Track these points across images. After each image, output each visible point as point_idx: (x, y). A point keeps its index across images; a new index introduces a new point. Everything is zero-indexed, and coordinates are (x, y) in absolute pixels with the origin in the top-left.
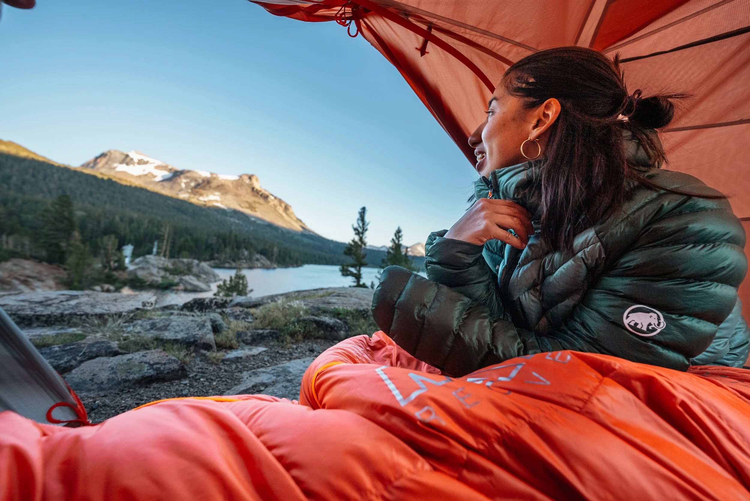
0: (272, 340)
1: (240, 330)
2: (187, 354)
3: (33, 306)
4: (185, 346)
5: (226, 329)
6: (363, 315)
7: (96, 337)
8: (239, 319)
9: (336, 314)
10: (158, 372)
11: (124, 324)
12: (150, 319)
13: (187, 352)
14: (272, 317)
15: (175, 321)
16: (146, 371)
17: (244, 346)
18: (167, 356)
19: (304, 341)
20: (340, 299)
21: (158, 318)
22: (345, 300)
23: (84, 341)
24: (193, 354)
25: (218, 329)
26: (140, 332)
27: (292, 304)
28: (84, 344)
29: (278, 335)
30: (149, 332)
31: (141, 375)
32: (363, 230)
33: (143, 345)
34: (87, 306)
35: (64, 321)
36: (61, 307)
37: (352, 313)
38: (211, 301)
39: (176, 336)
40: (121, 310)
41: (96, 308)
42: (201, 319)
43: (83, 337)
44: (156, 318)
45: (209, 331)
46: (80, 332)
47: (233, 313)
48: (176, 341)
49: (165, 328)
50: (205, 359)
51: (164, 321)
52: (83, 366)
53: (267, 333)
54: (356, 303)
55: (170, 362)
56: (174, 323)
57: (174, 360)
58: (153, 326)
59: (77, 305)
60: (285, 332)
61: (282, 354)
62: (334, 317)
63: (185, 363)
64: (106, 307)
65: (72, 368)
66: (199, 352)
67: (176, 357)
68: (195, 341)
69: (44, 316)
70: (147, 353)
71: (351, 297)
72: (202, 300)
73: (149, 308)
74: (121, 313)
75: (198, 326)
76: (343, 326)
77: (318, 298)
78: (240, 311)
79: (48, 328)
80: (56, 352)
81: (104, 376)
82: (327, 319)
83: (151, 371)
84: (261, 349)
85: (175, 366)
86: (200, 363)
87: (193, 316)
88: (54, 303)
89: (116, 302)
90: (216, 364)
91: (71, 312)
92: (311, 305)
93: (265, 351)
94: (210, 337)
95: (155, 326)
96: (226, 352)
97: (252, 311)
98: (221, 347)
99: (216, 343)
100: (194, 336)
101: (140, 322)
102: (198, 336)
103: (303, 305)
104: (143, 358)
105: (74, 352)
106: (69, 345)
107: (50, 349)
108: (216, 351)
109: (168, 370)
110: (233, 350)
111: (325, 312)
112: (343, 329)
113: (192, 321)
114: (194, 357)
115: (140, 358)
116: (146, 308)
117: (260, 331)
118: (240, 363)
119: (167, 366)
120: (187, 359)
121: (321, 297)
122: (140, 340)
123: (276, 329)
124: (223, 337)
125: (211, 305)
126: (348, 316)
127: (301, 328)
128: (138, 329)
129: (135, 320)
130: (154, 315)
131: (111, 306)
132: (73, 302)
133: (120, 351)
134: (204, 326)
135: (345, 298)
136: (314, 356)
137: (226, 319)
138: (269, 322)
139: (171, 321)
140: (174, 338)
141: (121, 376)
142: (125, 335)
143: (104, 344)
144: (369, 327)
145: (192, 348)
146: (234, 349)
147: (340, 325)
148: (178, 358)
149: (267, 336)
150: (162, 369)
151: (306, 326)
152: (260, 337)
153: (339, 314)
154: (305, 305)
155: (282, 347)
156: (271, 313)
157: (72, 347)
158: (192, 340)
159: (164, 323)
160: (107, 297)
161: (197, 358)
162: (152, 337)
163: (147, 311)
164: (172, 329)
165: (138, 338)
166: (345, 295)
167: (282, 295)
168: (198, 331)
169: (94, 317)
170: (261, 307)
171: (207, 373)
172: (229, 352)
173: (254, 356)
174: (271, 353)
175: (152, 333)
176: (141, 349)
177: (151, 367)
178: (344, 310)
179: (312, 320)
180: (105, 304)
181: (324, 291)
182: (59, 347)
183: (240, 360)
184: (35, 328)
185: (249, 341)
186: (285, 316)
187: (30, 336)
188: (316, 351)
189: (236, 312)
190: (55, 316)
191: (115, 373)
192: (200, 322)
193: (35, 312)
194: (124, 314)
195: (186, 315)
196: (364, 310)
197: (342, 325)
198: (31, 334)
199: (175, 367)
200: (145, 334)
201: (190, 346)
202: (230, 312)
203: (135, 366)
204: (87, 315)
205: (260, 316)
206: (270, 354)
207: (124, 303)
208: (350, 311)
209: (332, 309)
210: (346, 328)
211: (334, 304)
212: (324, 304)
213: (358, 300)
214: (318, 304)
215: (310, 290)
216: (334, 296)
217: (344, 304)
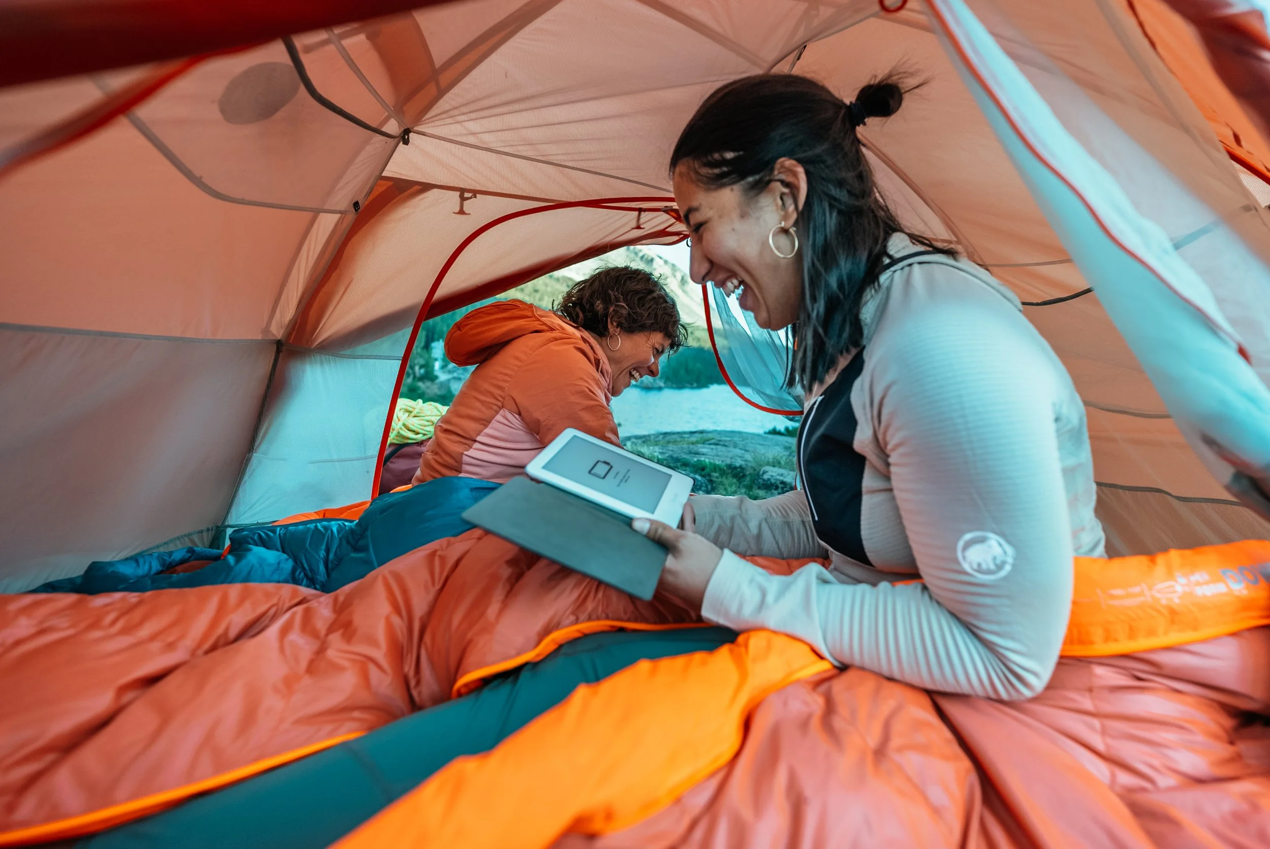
20: (716, 448)
22: (722, 451)
37: (721, 469)
62: (696, 472)
71: (735, 447)
76: (704, 485)
77: (684, 446)
92: (671, 453)
112: (703, 489)
121: (693, 444)
126: (716, 472)
135: (724, 449)
147: (699, 483)
166: (726, 444)
167: (637, 437)
178: (710, 463)
181: (703, 435)
196: (741, 467)
197: (702, 483)
208: (718, 465)
209: (695, 461)
210: (707, 488)
211: (703, 454)
212: (688, 454)
213: (743, 452)
214: (680, 453)
216: (710, 444)
217: (718, 456)
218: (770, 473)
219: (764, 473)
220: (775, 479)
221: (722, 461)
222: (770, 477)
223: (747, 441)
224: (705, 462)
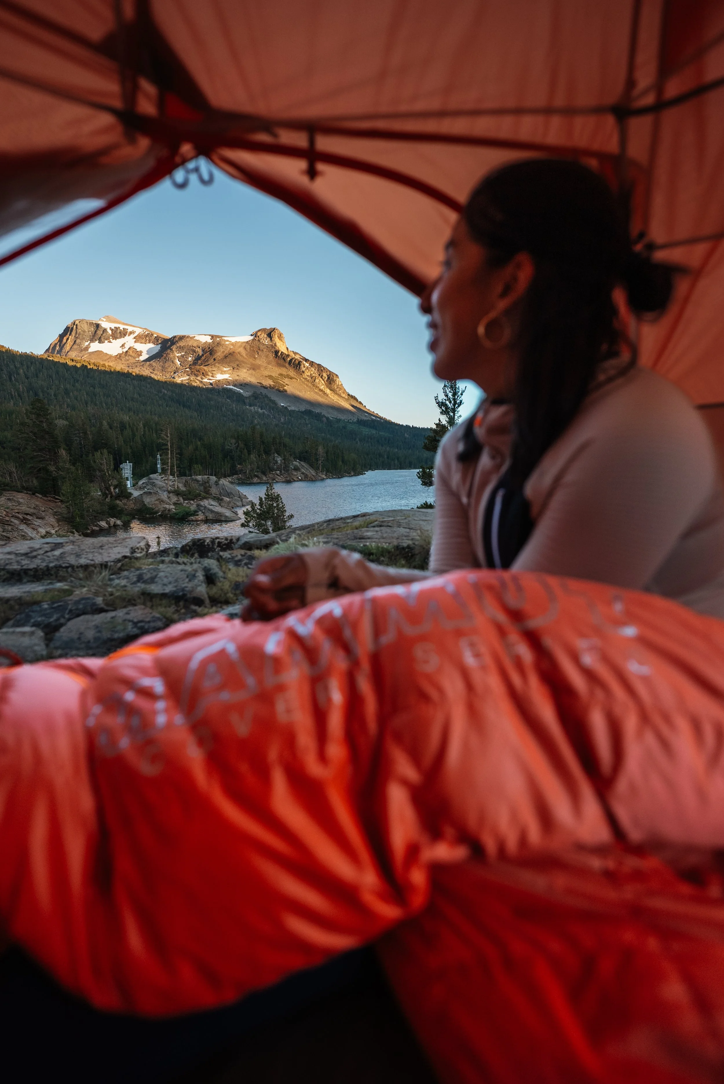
1: (240, 579)
2: (176, 610)
3: (19, 558)
4: (173, 602)
5: (222, 579)
6: (407, 553)
7: (82, 593)
8: (240, 566)
10: (143, 630)
11: (112, 577)
12: (138, 569)
13: (176, 608)
15: (163, 571)
17: (243, 600)
18: (151, 613)
20: (381, 531)
21: (146, 567)
22: (386, 532)
23: (70, 598)
24: (183, 611)
25: (212, 580)
26: (125, 586)
28: (71, 600)
30: (135, 585)
31: (126, 634)
32: (455, 403)
33: (129, 600)
34: (72, 556)
35: (52, 575)
36: (47, 558)
37: (389, 552)
38: (213, 541)
39: (164, 590)
40: (107, 559)
41: (81, 558)
42: (191, 568)
43: (69, 592)
44: (144, 567)
45: (200, 584)
46: (66, 587)
47: (233, 558)
48: (164, 595)
49: (152, 580)
51: (152, 571)
52: (70, 624)
54: (403, 536)
56: (161, 574)
58: (140, 578)
59: (62, 555)
64: (90, 556)
65: (62, 625)
66: (189, 608)
67: (161, 614)
68: (184, 595)
69: (30, 570)
70: (130, 610)
71: (399, 526)
72: (202, 541)
73: (139, 555)
74: (107, 562)
75: (187, 577)
77: (349, 532)
78: (242, 555)
79: (38, 583)
80: (46, 609)
81: (90, 634)
83: (135, 630)
87: (186, 564)
88: (39, 555)
89: (102, 549)
91: (56, 565)
92: (336, 541)
94: (202, 590)
95: (142, 579)
96: (221, 607)
97: (256, 553)
98: (215, 601)
99: (209, 597)
100: (183, 590)
101: (126, 573)
102: (187, 589)
104: (127, 615)
105: (62, 609)
106: (57, 602)
107: (40, 607)
108: (208, 606)
110: (229, 605)
113: (182, 571)
114: (184, 614)
115: (125, 615)
116: (135, 555)
120: (176, 616)
121: (357, 528)
122: (126, 595)
124: (218, 589)
125: (213, 547)
126: (384, 556)
128: (123, 582)
129: (124, 570)
130: (144, 564)
131: (96, 554)
132: (57, 553)
133: (106, 608)
134: (194, 576)
135: (388, 530)
137: (224, 567)
139: (160, 571)
140: (162, 592)
141: (106, 635)
142: (110, 590)
143: (89, 601)
145: (181, 603)
146: (231, 603)
148: (164, 616)
150: (146, 627)
153: (371, 554)
157: (59, 604)
158: (181, 594)
159: (151, 574)
160: (93, 544)
162: (138, 591)
163: (137, 558)
164: (160, 581)
165: (124, 593)
166: (390, 524)
168: (188, 583)
169: (80, 569)
172: (224, 607)
175: (138, 587)
176: (128, 605)
177: (135, 625)
178: (378, 547)
180: (90, 552)
181: (364, 518)
182: (48, 604)
184: (25, 583)
187: (21, 593)
189: (237, 556)
190: (41, 569)
191: (100, 632)
192: (191, 571)
193: (22, 566)
194: (109, 564)
196: (408, 547)
198: (22, 590)
200: (131, 588)
201: (179, 601)
202: (229, 556)
203: (119, 624)
204: (72, 566)
207: (110, 551)
208: (385, 548)
209: (362, 547)
211: (369, 538)
212: (354, 540)
213: (408, 530)
214: (345, 540)
215: (348, 518)
216: (374, 527)
217: (384, 538)
221: (389, 544)
223: (410, 519)
224: (371, 546)
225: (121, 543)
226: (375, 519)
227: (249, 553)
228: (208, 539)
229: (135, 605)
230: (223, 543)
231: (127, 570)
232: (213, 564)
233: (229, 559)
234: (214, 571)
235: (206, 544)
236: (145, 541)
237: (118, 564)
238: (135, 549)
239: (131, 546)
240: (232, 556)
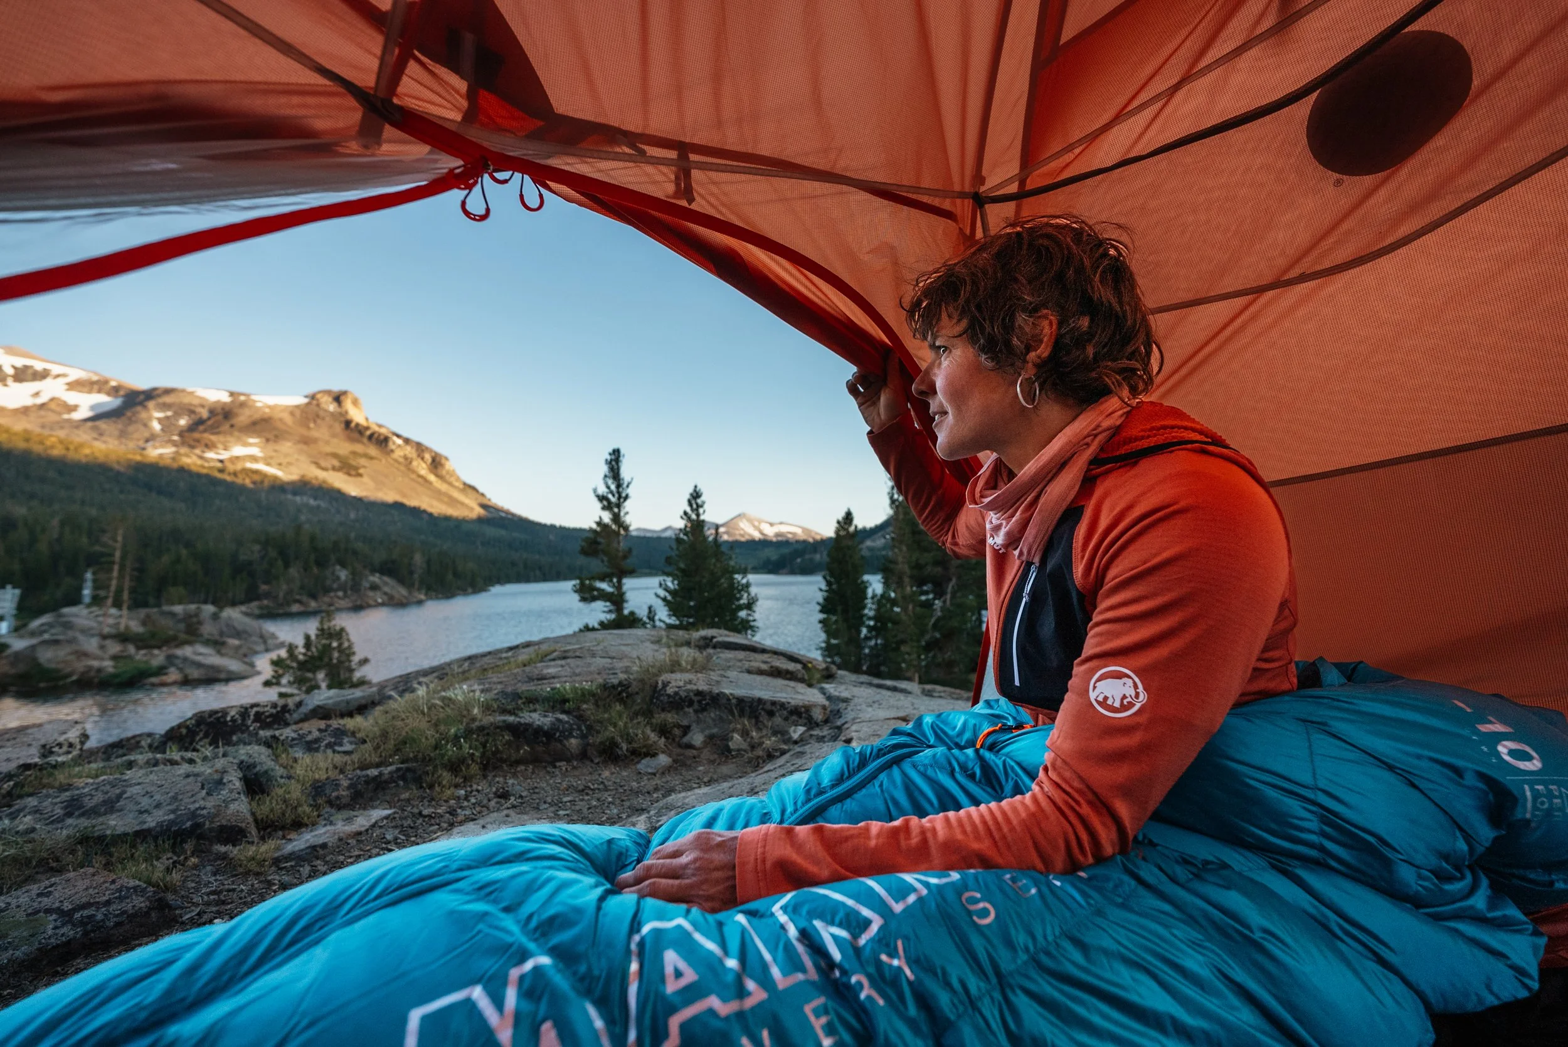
0: (407, 788)
1: (321, 775)
2: (174, 862)
4: (168, 843)
5: (282, 781)
6: (620, 693)
8: (317, 750)
9: (558, 702)
10: (89, 927)
12: (63, 788)
13: (175, 858)
14: (404, 734)
15: (139, 784)
16: (50, 932)
17: (332, 815)
18: (113, 882)
19: (485, 777)
20: (568, 664)
21: (89, 781)
22: (578, 666)
24: (194, 860)
25: (261, 785)
26: (33, 830)
27: (450, 694)
29: (419, 773)
30: (60, 826)
31: (36, 945)
32: (620, 497)
33: (42, 862)
37: (594, 695)
38: (244, 711)
39: (143, 822)
44: (80, 782)
45: (235, 795)
47: (301, 737)
48: (142, 835)
49: (110, 806)
50: (228, 866)
51: (108, 787)
53: (390, 773)
54: (605, 669)
55: (123, 894)
56: (134, 790)
57: (135, 888)
58: (74, 807)
60: (438, 762)
61: (430, 816)
62: (553, 709)
63: (169, 888)
66: (209, 851)
67: (139, 880)
68: (197, 826)
70: (51, 886)
71: (594, 655)
72: (220, 715)
73: (61, 759)
75: (203, 788)
76: (575, 727)
77: (516, 670)
78: (320, 730)
82: (537, 718)
83: (65, 929)
84: (378, 813)
85: (140, 902)
86: (212, 879)
87: (191, 761)
90: (258, 874)
92: (499, 687)
93: (387, 818)
94: (240, 808)
95: (79, 808)
96: (284, 837)
97: (350, 723)
98: (268, 827)
99: (256, 821)
100: (193, 814)
101: (32, 802)
102: (205, 812)
103: (478, 693)
104: (40, 899)
108: (256, 840)
109: (117, 916)
110: (304, 829)
111: (532, 701)
112: (575, 733)
113: (188, 776)
114: (195, 867)
115: (33, 900)
116: (52, 759)
117: (374, 772)
118: (323, 858)
119: (115, 908)
120: (176, 876)
121: (524, 664)
122: (33, 851)
123: (415, 759)
124: (274, 802)
125: (243, 723)
126: (585, 702)
127: (476, 749)
128: (27, 821)
129: (20, 797)
130: (78, 775)
134: (220, 783)
135: (579, 662)
136: (508, 808)
137: (284, 756)
138: (395, 745)
139: (128, 784)
140: (138, 828)
144: (631, 720)
145: (189, 846)
146: (307, 825)
147: (567, 726)
148: (149, 883)
149: (391, 780)
150: (99, 917)
151: (487, 741)
152: (371, 786)
153: (565, 701)
154: (482, 691)
155: (433, 799)
156: (399, 723)
158: (189, 824)
159: (107, 793)
161: (204, 867)
162: (68, 837)
163: (55, 767)
164: (131, 806)
165: (28, 846)
166: (578, 654)
167: (426, 673)
168: (204, 799)
170: (379, 709)
171: (232, 903)
172: (292, 836)
173: (360, 833)
174: (401, 819)
175: (70, 826)
176: (37, 873)
177: (67, 919)
178: (574, 689)
179: (501, 724)
181: (531, 649)
183: (321, 852)
185: (344, 801)
186: (436, 725)
188: (514, 795)
189: (310, 732)
192: (210, 774)
195: (173, 763)
196: (620, 684)
197: (571, 725)
199: (139, 905)
200: (49, 832)
201: (183, 841)
202: (293, 735)
203: (18, 925)
205: (371, 735)
206: (400, 823)
208: (588, 690)
209: (548, 692)
210: (582, 731)
211: (554, 677)
212: (529, 682)
213: (609, 660)
214: (516, 684)
215: (500, 651)
216: (554, 660)
217: (577, 675)
218: (673, 684)
219: (666, 684)
220: (685, 691)
221: (590, 682)
222: (677, 689)
224: (565, 689)
225: (14, 739)
226: (552, 648)
227: (335, 723)
228: (234, 709)
229: (60, 871)
230: (267, 714)
231: (31, 795)
232: (260, 754)
233: (293, 739)
234: (265, 768)
235: (229, 719)
236: (79, 727)
237: (5, 786)
238: (51, 747)
239: (43, 742)
240: (299, 735)
